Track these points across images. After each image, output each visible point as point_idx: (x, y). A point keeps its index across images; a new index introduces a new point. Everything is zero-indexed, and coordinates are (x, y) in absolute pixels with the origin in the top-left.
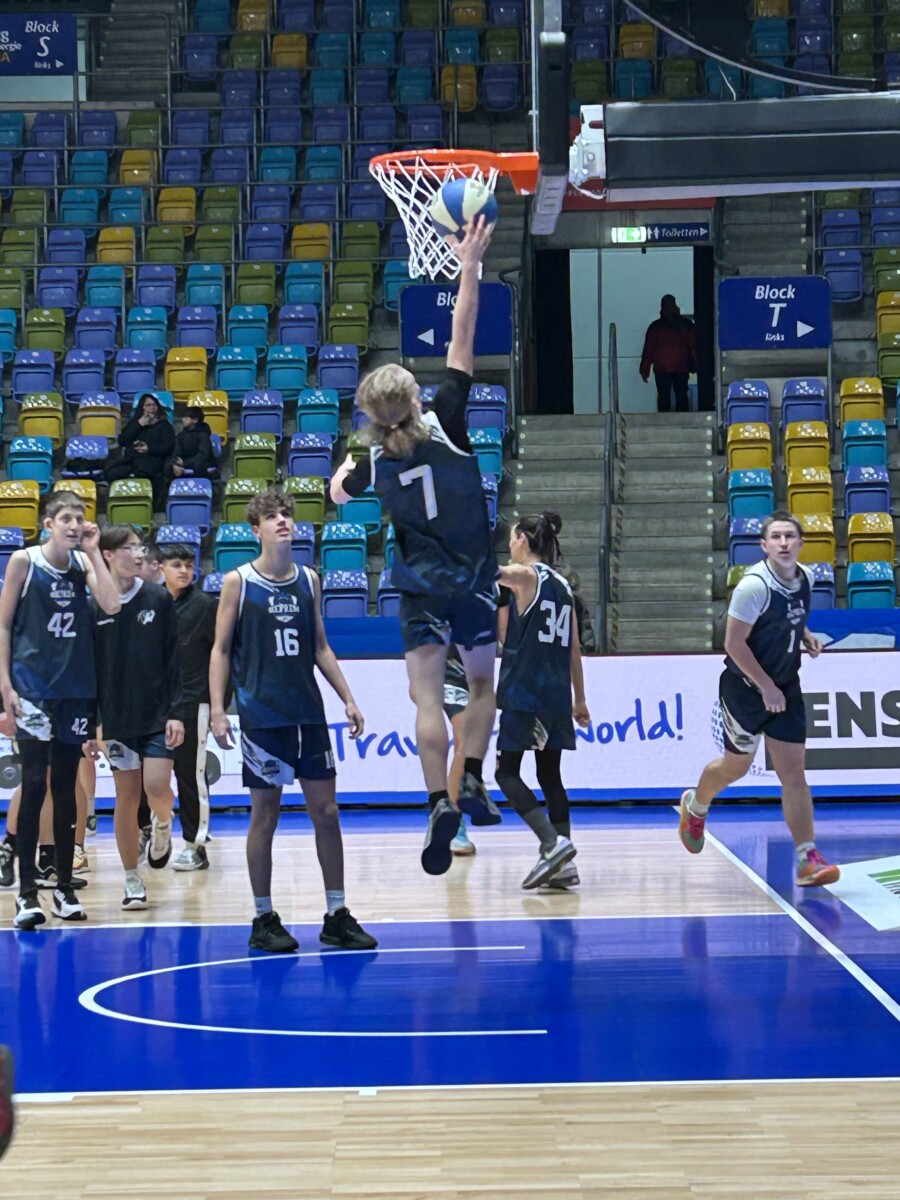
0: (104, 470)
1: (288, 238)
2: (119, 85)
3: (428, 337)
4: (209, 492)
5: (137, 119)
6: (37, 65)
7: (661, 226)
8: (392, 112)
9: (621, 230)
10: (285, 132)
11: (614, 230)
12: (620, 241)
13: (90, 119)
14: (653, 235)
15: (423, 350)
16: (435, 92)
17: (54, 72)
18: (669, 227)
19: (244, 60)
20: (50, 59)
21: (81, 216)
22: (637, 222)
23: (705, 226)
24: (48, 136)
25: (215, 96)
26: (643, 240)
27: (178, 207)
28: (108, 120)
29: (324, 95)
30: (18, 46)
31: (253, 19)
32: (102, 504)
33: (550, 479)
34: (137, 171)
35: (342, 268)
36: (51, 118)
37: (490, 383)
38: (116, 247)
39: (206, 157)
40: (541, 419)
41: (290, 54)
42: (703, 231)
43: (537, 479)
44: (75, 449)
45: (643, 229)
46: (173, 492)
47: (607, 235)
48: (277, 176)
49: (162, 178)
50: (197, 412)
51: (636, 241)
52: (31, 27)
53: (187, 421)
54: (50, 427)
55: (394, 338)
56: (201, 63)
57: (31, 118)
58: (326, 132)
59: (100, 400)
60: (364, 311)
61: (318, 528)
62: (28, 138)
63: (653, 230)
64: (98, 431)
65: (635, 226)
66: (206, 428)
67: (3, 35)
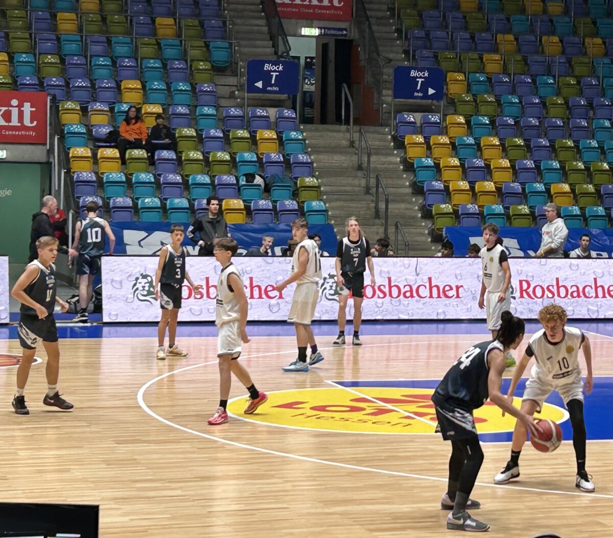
3: (260, 85)
7: (325, 28)
9: (306, 29)
11: (303, 29)
12: (306, 34)
14: (321, 33)
18: (329, 29)
22: (314, 25)
23: (346, 30)
26: (317, 34)
27: (90, 2)
35: (190, 43)
40: (310, 126)
42: (345, 32)
44: (96, 131)
45: (317, 29)
47: (299, 30)
51: (313, 34)
60: (209, 66)
63: (321, 30)
65: (312, 27)
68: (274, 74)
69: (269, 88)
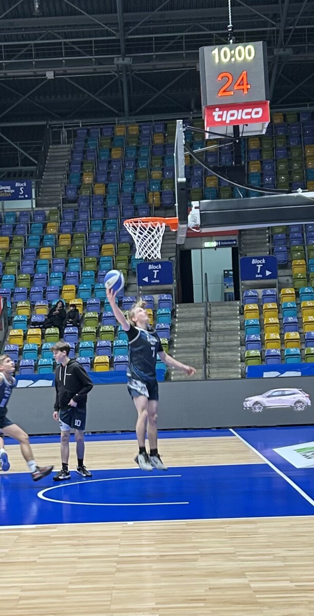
0: (43, 325)
1: (100, 249)
2: (45, 202)
3: (146, 279)
4: (77, 331)
5: (51, 213)
6: (20, 197)
8: (133, 207)
10: (98, 215)
13: (37, 213)
15: (145, 284)
16: (147, 201)
17: (25, 199)
19: (85, 193)
20: (24, 195)
21: (34, 244)
24: (24, 219)
25: (76, 205)
27: (65, 241)
28: (42, 213)
29: (111, 203)
30: (13, 191)
31: (88, 179)
32: (43, 336)
33: (187, 324)
34: (52, 230)
35: (118, 258)
36: (24, 213)
37: (167, 293)
38: (46, 253)
39: (74, 225)
40: (183, 305)
41: (100, 190)
43: (183, 324)
44: (34, 319)
46: (65, 332)
48: (97, 229)
49: (60, 231)
50: (74, 306)
52: (17, 185)
53: (71, 308)
54: (26, 312)
55: (135, 280)
56: (71, 194)
57: (18, 214)
58: (111, 215)
59: (42, 303)
60: (125, 272)
61: (112, 342)
62: (17, 220)
64: (42, 312)
66: (77, 310)
67: (9, 188)
68: (156, 271)
69: (153, 281)
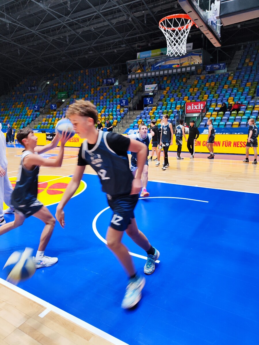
0: (218, 111)
1: (246, 84)
2: (230, 70)
5: (231, 73)
10: (248, 73)
13: (226, 74)
17: (223, 69)
19: (245, 65)
20: (222, 68)
21: (223, 84)
24: (221, 76)
25: (241, 70)
27: (234, 82)
28: (228, 74)
29: (254, 68)
31: (247, 61)
32: (218, 115)
34: (230, 79)
35: (252, 87)
36: (222, 74)
38: (226, 87)
41: (251, 64)
44: (216, 109)
48: (246, 77)
49: (233, 79)
50: (231, 104)
52: (221, 65)
53: (230, 105)
54: (214, 107)
55: (256, 95)
56: (240, 66)
57: (220, 74)
58: (253, 72)
59: (220, 103)
60: (253, 92)
61: (242, 117)
62: (219, 76)
67: (218, 66)
